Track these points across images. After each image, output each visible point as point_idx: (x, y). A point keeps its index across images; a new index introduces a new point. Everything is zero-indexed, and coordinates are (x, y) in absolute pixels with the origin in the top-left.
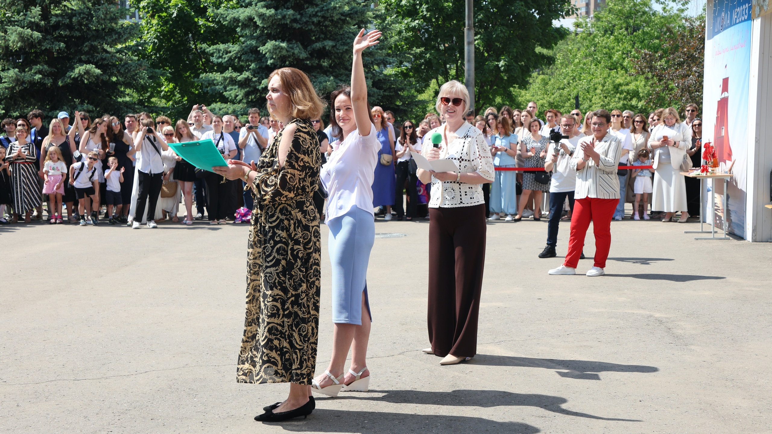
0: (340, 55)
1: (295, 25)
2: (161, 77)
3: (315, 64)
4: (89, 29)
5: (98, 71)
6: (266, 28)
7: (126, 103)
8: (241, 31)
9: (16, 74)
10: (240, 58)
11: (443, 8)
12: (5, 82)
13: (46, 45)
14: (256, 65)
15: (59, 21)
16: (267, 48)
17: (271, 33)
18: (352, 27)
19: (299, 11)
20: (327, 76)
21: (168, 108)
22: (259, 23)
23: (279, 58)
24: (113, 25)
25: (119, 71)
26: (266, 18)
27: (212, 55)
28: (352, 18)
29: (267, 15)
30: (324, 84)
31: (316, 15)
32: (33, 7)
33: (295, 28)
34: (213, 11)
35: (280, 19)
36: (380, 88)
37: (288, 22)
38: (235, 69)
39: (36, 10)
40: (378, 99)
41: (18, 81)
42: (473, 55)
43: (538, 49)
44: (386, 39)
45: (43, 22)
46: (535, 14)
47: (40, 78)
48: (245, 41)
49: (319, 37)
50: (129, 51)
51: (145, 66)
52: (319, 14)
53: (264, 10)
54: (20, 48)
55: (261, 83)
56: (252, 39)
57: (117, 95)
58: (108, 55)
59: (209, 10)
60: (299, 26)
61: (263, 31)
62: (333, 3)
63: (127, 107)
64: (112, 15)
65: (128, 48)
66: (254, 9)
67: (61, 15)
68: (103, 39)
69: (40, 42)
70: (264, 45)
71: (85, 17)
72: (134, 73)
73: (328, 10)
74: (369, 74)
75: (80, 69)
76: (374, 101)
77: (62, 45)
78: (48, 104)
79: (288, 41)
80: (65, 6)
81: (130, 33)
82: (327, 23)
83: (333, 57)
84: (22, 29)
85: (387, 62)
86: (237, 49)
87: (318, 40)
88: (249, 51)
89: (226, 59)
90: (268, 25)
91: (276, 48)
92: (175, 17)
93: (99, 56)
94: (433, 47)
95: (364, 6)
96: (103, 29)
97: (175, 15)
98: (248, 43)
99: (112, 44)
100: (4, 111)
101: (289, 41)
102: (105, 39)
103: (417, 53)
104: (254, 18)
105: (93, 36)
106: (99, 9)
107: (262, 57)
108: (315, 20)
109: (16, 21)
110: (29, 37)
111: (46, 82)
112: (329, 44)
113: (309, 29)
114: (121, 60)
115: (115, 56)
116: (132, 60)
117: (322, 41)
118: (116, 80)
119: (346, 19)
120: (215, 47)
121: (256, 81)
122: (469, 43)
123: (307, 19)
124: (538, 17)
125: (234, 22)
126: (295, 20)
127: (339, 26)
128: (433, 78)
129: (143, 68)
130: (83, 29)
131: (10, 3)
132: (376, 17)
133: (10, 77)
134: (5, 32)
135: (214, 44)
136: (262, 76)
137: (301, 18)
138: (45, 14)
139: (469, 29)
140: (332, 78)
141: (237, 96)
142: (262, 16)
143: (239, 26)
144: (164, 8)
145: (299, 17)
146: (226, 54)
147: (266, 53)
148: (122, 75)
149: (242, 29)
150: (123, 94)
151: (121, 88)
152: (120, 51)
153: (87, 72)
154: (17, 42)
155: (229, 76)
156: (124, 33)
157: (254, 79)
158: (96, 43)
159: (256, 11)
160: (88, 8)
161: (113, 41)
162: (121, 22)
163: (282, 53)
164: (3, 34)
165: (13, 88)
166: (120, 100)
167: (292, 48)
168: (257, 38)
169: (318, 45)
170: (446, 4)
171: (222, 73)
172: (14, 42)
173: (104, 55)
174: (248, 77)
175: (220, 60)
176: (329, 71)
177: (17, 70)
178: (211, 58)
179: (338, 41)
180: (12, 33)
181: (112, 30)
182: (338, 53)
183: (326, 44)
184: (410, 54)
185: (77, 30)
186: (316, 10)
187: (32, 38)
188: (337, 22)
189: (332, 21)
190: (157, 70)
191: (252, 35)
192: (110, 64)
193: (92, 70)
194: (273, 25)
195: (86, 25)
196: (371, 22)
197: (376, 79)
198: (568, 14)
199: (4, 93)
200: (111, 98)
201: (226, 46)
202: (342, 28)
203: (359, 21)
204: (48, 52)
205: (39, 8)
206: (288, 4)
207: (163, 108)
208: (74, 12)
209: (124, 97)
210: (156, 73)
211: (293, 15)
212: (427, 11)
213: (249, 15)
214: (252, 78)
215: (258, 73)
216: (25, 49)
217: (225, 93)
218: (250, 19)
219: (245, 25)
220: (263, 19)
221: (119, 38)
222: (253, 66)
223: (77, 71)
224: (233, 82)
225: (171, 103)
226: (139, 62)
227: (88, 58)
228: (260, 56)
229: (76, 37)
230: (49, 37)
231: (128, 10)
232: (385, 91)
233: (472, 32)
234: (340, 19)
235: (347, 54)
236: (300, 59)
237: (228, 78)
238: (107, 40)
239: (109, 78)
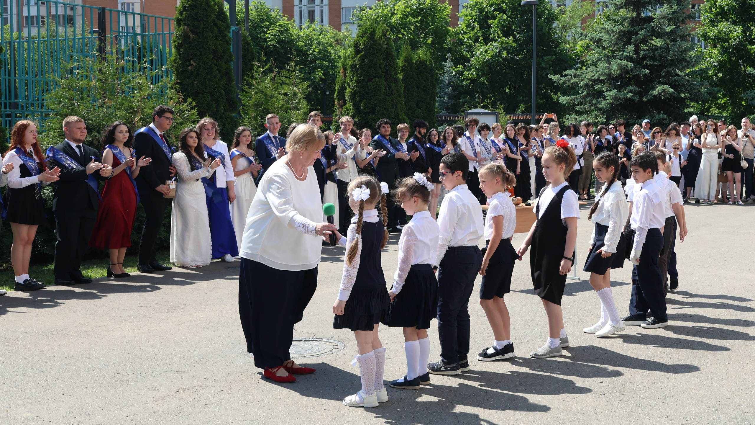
4: (666, 59)
5: (671, 90)
9: (616, 94)
12: (608, 99)
13: (636, 72)
15: (646, 54)
24: (684, 55)
25: (686, 90)
32: (629, 46)
39: (631, 47)
41: (616, 98)
45: (635, 56)
47: (631, 96)
50: (694, 74)
54: (618, 75)
57: (684, 107)
58: (679, 78)
64: (684, 48)
65: (694, 72)
67: (648, 50)
68: (676, 66)
69: (632, 70)
71: (664, 51)
72: (697, 91)
75: (660, 88)
77: (647, 71)
78: (635, 115)
80: (651, 43)
81: (696, 61)
84: (620, 61)
93: (673, 78)
96: (677, 59)
99: (682, 70)
100: (605, 120)
102: (677, 66)
105: (669, 64)
106: (674, 45)
109: (617, 56)
110: (625, 67)
111: (635, 98)
114: (688, 81)
115: (684, 78)
116: (696, 81)
118: (684, 96)
129: (704, 87)
130: (662, 60)
131: (614, 43)
133: (611, 96)
134: (610, 63)
138: (637, 51)
148: (688, 92)
150: (688, 107)
151: (688, 102)
152: (687, 75)
153: (664, 91)
154: (617, 71)
156: (691, 61)
158: (671, 69)
160: (668, 45)
161: (683, 67)
162: (689, 53)
164: (608, 65)
165: (612, 104)
166: (686, 111)
172: (615, 70)
173: (676, 78)
177: (616, 90)
180: (614, 64)
181: (683, 60)
185: (658, 60)
187: (627, 67)
190: (715, 88)
192: (680, 84)
193: (668, 89)
195: (665, 57)
199: (606, 107)
200: (680, 110)
204: (638, 76)
205: (633, 46)
207: (718, 116)
208: (656, 47)
210: (713, 90)
216: (622, 75)
221: (687, 65)
223: (657, 90)
226: (702, 83)
227: (665, 81)
229: (657, 66)
230: (638, 66)
238: (679, 67)
239: (679, 95)
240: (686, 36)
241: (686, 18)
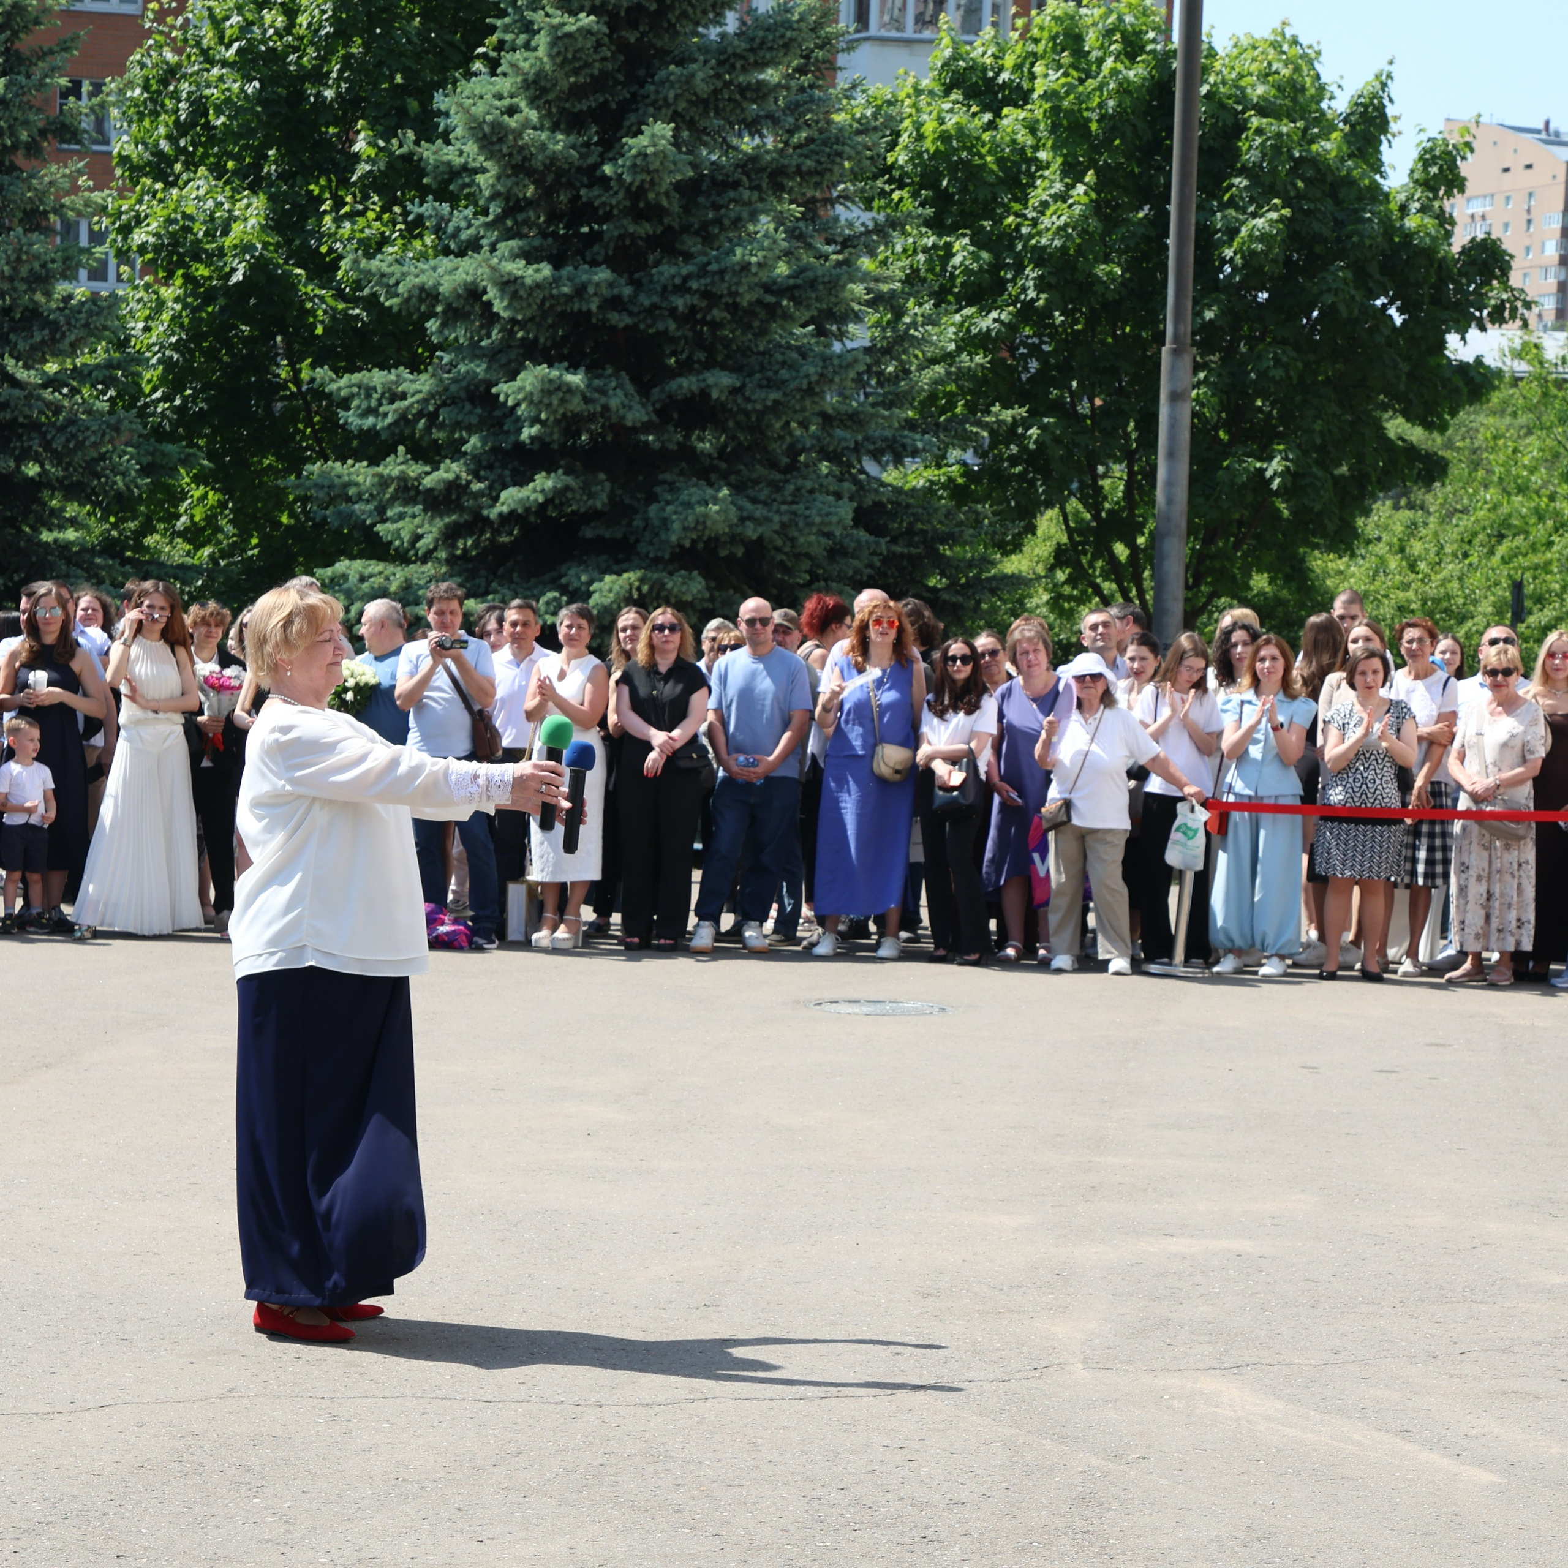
0: (754, 418)
1: (616, 319)
2: (182, 471)
3: (672, 446)
6: (522, 325)
7: (64, 547)
8: (440, 331)
10: (432, 417)
11: (1092, 281)
14: (484, 441)
16: (521, 389)
17: (536, 339)
18: (798, 331)
19: (631, 274)
20: (711, 484)
21: (197, 570)
22: (499, 306)
23: (557, 422)
24: (39, 297)
25: (47, 445)
26: (522, 293)
27: (345, 404)
28: (798, 303)
29: (528, 281)
30: (700, 509)
31: (682, 289)
33: (613, 329)
34: (356, 261)
35: (569, 298)
36: (877, 531)
37: (594, 307)
38: (418, 453)
40: (870, 566)
42: (1185, 436)
43: (1396, 426)
44: (907, 372)
46: (1393, 311)
48: (452, 365)
49: (689, 358)
50: (82, 382)
51: (132, 431)
52: (694, 285)
53: (516, 267)
55: (496, 499)
56: (474, 357)
57: (37, 521)
58: (17, 392)
59: (344, 264)
60: (628, 320)
61: (511, 333)
62: (739, 251)
63: (69, 561)
64: (36, 265)
65: (83, 374)
66: (487, 260)
68: (5, 340)
70: (512, 377)
72: (95, 455)
73: (722, 272)
74: (846, 485)
76: (857, 571)
79: (589, 369)
81: (86, 325)
82: (717, 314)
83: (731, 424)
85: (904, 446)
86: (426, 388)
87: (686, 367)
88: (463, 395)
89: (389, 420)
90: (529, 314)
91: (552, 388)
92: (238, 283)
94: (1056, 408)
95: (839, 264)
97: (238, 277)
98: (463, 368)
99: (31, 359)
101: (593, 369)
102: (8, 342)
103: (1004, 422)
104: (485, 292)
107: (505, 416)
108: (680, 302)
112: (721, 381)
113: (658, 333)
114: (57, 409)
115: (39, 398)
116: (89, 412)
117: (699, 373)
118: (39, 475)
119: (779, 304)
120: (356, 377)
121: (480, 494)
122: (1176, 397)
123: (655, 299)
124: (1398, 319)
125: (421, 300)
126: (615, 303)
127: (756, 324)
128: (1049, 505)
129: (124, 437)
132: (877, 301)
135: (353, 369)
136: (501, 477)
137: (636, 294)
139: (1176, 353)
140: (725, 491)
141: (419, 537)
142: (509, 285)
143: (434, 315)
144: (206, 251)
145: (627, 291)
146: (392, 402)
147: (518, 404)
148: (57, 458)
149: (444, 325)
150: (56, 520)
151: (52, 498)
152: (53, 382)
155: (396, 472)
156: (68, 324)
157: (477, 486)
159: (493, 269)
161: (34, 348)
162: (62, 288)
163: (570, 407)
166: (46, 536)
167: (603, 392)
168: (492, 355)
169: (686, 384)
170: (1101, 270)
171: (374, 462)
174: (458, 477)
175: (370, 421)
176: (715, 469)
178: (342, 413)
179: (750, 375)
181: (34, 314)
182: (747, 414)
183: (711, 380)
184: (979, 424)
186: (684, 271)
188: (750, 312)
189: (733, 308)
190: (169, 448)
191: (474, 345)
192: (21, 420)
194: (544, 314)
196: (858, 318)
197: (868, 501)
198: (1498, 317)
200: (20, 531)
201: (393, 377)
202: (763, 332)
203: (820, 311)
206: (596, 248)
207: (182, 566)
209: (61, 528)
210: (163, 454)
211: (611, 285)
212: (1039, 289)
213: (469, 279)
214: (469, 483)
215: (490, 467)
217: (379, 528)
218: (473, 293)
219: (456, 310)
220: (515, 296)
221: (53, 340)
222: (474, 443)
224: (408, 492)
225: (207, 551)
226: (113, 420)
228: (497, 413)
231: (88, 251)
232: (894, 540)
233: (1187, 362)
234: (759, 302)
235: (779, 418)
236: (625, 427)
237: (392, 479)
238: (16, 344)
239: (18, 467)
240: (46, 213)
241: (43, 133)
